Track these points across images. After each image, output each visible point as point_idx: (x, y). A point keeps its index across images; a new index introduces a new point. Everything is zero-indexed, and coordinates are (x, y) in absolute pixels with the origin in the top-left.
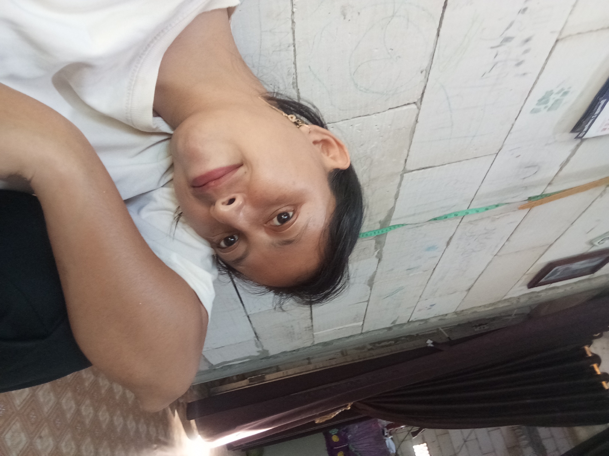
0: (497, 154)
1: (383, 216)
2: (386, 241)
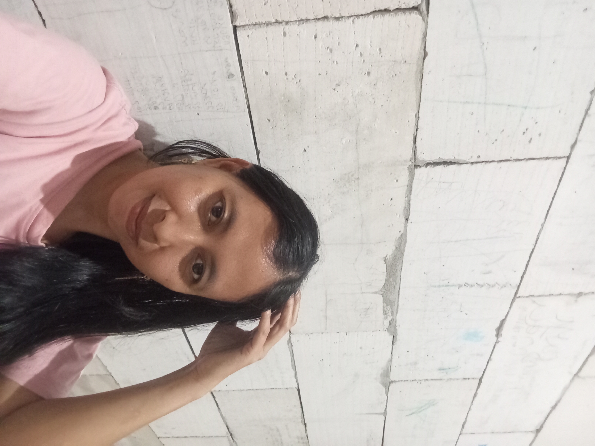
0: (568, 158)
1: (389, 250)
2: (400, 302)
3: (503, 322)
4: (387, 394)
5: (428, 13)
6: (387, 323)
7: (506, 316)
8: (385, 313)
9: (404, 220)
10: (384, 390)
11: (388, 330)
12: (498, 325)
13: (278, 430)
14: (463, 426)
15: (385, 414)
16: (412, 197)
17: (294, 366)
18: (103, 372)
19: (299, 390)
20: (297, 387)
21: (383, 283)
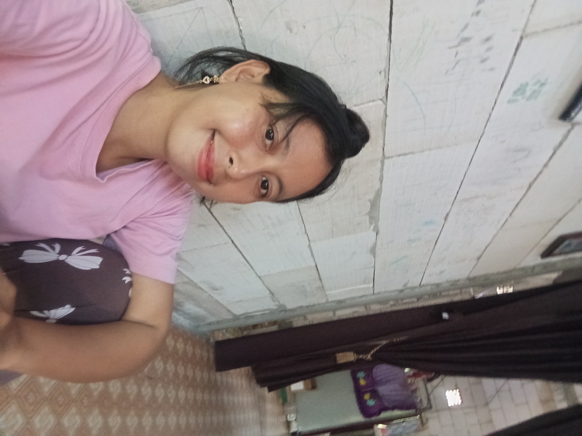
0: (479, 140)
1: (371, 196)
2: (380, 217)
3: (447, 215)
4: (374, 257)
5: (387, 101)
6: (372, 227)
7: (450, 210)
8: (371, 223)
9: (379, 183)
10: (373, 257)
11: (374, 230)
12: (445, 215)
13: (303, 286)
14: (428, 264)
15: (374, 267)
16: (384, 172)
17: (313, 255)
18: (186, 280)
19: (316, 266)
20: (315, 264)
21: (369, 210)
